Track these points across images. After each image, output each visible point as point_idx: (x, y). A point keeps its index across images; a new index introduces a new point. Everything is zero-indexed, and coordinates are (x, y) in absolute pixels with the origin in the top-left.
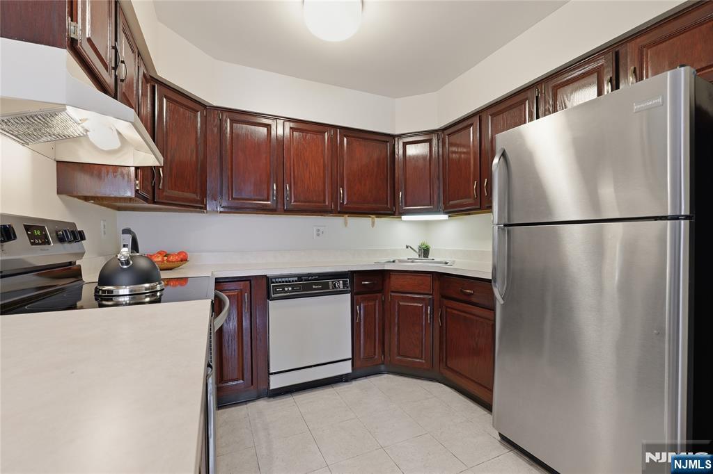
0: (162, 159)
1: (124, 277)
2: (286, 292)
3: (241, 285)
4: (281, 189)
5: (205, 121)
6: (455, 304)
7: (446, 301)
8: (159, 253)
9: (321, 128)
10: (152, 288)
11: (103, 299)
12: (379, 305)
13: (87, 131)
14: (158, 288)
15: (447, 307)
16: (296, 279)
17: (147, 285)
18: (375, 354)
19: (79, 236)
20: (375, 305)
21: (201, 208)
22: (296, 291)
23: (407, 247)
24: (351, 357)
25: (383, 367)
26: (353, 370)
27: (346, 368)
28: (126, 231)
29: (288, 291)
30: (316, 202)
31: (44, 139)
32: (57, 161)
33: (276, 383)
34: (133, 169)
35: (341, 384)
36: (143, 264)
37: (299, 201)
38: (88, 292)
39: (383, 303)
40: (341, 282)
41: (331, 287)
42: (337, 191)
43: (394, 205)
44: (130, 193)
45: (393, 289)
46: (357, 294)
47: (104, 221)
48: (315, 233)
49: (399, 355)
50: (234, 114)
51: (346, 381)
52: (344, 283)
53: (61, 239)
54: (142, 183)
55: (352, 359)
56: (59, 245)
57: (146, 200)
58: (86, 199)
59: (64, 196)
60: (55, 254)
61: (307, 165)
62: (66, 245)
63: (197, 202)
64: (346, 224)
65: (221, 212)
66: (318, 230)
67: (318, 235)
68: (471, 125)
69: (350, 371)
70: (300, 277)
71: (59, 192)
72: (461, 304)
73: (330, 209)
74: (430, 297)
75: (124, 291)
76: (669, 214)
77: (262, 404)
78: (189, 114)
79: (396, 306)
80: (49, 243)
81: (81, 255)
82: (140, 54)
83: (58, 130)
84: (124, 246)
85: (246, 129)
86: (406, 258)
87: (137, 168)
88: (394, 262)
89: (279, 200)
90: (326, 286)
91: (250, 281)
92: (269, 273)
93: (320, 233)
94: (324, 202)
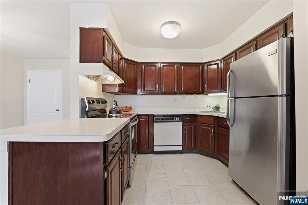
0: (123, 81)
1: (114, 112)
2: (159, 120)
3: (146, 117)
4: (159, 86)
5: (137, 67)
6: (221, 129)
7: (219, 128)
8: (125, 107)
9: (173, 64)
10: (120, 115)
11: (110, 117)
12: (194, 127)
13: (107, 77)
14: (121, 115)
15: (219, 130)
16: (163, 116)
17: (119, 114)
18: (192, 145)
19: (106, 102)
20: (192, 127)
21: (136, 94)
22: (162, 120)
23: (207, 106)
24: (182, 145)
25: (195, 151)
26: (182, 149)
27: (180, 148)
28: (114, 101)
29: (160, 120)
30: (171, 90)
31: (99, 80)
32: (102, 84)
33: (156, 149)
34: (117, 84)
35: (179, 154)
36: (118, 109)
37: (166, 90)
38: (107, 116)
39: (195, 127)
40: (178, 118)
41: (174, 119)
42: (179, 85)
43: (203, 90)
44: (117, 91)
45: (199, 122)
46: (185, 123)
47: (112, 98)
48: (173, 101)
49: (201, 147)
50: (145, 64)
51: (181, 153)
52: (179, 119)
53: (102, 103)
54: (120, 88)
55: (183, 145)
56: (102, 104)
57: (121, 92)
58: (108, 92)
59: (103, 92)
60: (101, 106)
61: (168, 78)
62: (103, 104)
63: (134, 92)
64: (184, 97)
65: (142, 94)
66: (174, 100)
67: (174, 101)
68: (232, 57)
69: (181, 149)
70: (164, 116)
71: (102, 91)
72: (223, 129)
73: (177, 92)
74: (213, 125)
75: (114, 115)
76: (280, 94)
77: (151, 155)
78: (132, 66)
79: (200, 129)
80: (100, 104)
81: (106, 107)
82: (119, 54)
83: (102, 78)
84: (114, 105)
85: (149, 68)
86: (208, 111)
87: (118, 84)
88: (203, 112)
89: (159, 90)
90: (173, 119)
91: (148, 116)
92: (154, 114)
93: (175, 101)
94: (175, 90)
